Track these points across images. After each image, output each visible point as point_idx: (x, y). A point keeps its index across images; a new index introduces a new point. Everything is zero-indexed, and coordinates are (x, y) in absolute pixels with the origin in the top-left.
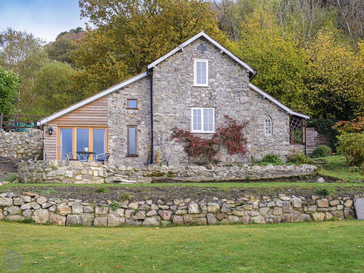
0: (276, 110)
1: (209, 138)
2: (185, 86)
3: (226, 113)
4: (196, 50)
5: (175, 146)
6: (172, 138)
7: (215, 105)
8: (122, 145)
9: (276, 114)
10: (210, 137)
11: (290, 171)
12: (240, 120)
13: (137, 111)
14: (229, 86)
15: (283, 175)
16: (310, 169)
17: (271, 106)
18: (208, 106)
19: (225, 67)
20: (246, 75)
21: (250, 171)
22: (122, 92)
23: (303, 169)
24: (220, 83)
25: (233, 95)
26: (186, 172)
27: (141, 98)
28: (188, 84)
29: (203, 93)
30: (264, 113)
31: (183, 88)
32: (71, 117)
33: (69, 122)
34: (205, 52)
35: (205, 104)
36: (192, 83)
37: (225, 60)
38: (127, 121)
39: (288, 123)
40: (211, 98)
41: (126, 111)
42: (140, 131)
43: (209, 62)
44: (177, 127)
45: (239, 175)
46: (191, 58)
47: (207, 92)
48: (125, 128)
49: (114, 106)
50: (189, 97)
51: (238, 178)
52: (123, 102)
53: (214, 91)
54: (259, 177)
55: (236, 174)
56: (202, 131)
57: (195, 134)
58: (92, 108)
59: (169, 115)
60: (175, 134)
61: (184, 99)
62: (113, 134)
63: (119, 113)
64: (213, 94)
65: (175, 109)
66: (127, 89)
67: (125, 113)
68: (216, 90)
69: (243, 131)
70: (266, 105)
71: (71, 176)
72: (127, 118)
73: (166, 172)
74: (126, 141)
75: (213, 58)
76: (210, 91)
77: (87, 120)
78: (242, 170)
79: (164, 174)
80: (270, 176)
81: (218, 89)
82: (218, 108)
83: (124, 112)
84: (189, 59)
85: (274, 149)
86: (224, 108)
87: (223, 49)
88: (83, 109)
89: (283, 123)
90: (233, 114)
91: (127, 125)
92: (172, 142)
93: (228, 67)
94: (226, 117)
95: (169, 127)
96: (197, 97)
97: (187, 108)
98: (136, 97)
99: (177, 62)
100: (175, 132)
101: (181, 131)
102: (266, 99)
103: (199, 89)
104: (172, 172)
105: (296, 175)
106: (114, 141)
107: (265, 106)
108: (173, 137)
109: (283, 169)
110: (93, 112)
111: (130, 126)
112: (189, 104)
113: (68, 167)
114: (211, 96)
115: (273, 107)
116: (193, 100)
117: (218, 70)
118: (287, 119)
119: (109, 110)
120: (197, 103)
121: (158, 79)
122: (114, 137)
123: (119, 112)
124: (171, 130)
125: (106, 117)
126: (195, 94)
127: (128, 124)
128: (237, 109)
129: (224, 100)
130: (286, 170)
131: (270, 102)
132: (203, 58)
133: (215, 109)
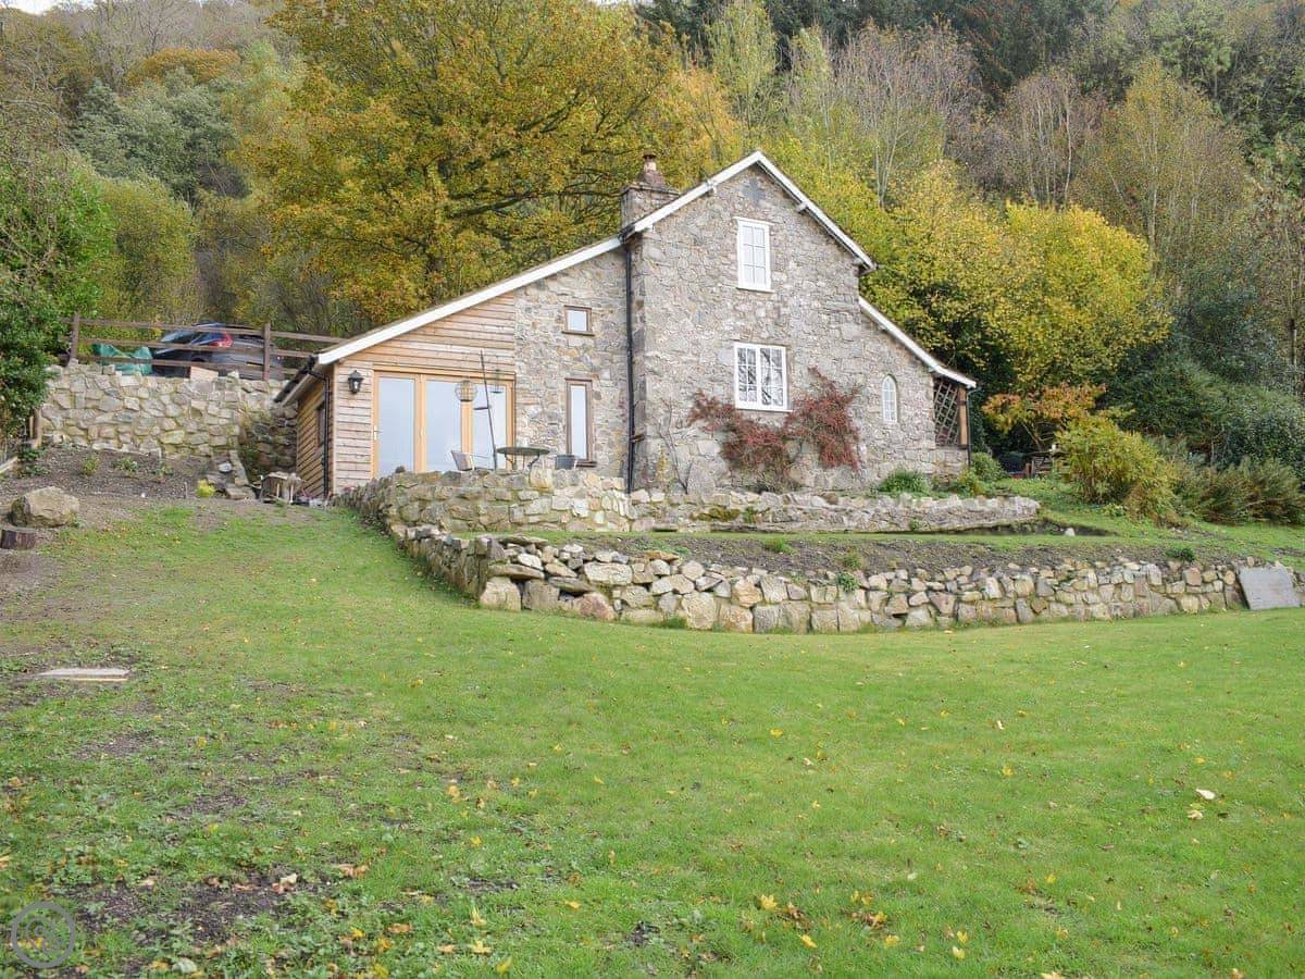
0: (906, 361)
1: (777, 424)
2: (720, 285)
3: (813, 363)
4: (740, 194)
5: (700, 443)
6: (693, 421)
7: (786, 341)
8: (554, 433)
9: (906, 370)
10: (777, 421)
11: (993, 513)
12: (843, 383)
13: (590, 342)
14: (817, 294)
15: (981, 522)
16: (1029, 509)
17: (895, 351)
18: (772, 340)
19: (806, 246)
20: (851, 272)
21: (917, 509)
22: (553, 285)
23: (1016, 507)
24: (798, 287)
25: (825, 317)
26: (785, 510)
27: (600, 306)
28: (726, 281)
29: (759, 307)
30: (881, 366)
31: (714, 289)
32: (416, 345)
33: (406, 360)
34: (762, 202)
35: (765, 335)
36: (734, 278)
37: (805, 229)
38: (566, 367)
39: (932, 395)
40: (779, 321)
41: (563, 338)
42: (598, 396)
43: (771, 229)
44: (704, 392)
45: (895, 521)
46: (731, 215)
47: (769, 305)
48: (562, 387)
49: (530, 323)
50: (728, 316)
51: (893, 528)
52: (556, 313)
53: (785, 306)
54: (935, 526)
55: (889, 518)
56: (759, 405)
57: (745, 412)
58: (470, 323)
59: (684, 358)
60: (698, 410)
61: (718, 320)
62: (531, 400)
63: (545, 343)
64: (784, 310)
65: (696, 343)
66: (564, 279)
67: (562, 345)
68: (790, 303)
69: (850, 411)
70: (885, 349)
71: (584, 514)
72: (566, 358)
73: (741, 508)
74: (564, 423)
75: (779, 219)
76: (777, 304)
77: (460, 357)
78: (900, 507)
79: (737, 512)
80: (957, 524)
81: (792, 302)
82: (795, 349)
83: (558, 340)
84: (726, 216)
85: (905, 457)
86: (806, 350)
87: (806, 202)
88: (448, 325)
89: (921, 394)
90: (827, 368)
91: (567, 379)
92: (691, 431)
93: (813, 247)
94: (813, 371)
95: (683, 390)
96: (748, 317)
97: (724, 343)
98: (588, 304)
99: (700, 221)
100: (698, 404)
101: (713, 403)
102: (885, 332)
103: (752, 297)
104: (755, 509)
105: (1005, 521)
106: (533, 419)
107: (882, 349)
108: (695, 417)
109: (979, 508)
110: (476, 335)
111: (573, 382)
112: (729, 333)
114: (779, 316)
115: (898, 354)
116: (738, 323)
117: (791, 251)
118: (928, 385)
119: (518, 334)
120: (747, 332)
121: (655, 260)
122: (532, 410)
123: (545, 340)
124: (690, 398)
125: (511, 353)
126: (743, 307)
127: (568, 375)
128: (836, 353)
129: (807, 329)
130: (987, 510)
131: (894, 339)
132: (759, 219)
133: (787, 350)
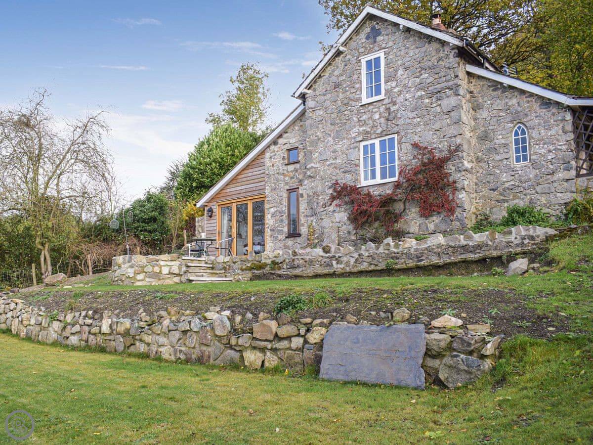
0: (536, 106)
1: (388, 192)
2: (349, 108)
3: (416, 139)
4: (364, 40)
5: (335, 214)
6: (332, 201)
7: (396, 129)
8: (282, 221)
9: (536, 116)
10: (389, 189)
12: (441, 147)
13: (298, 166)
14: (420, 87)
16: (532, 238)
17: (524, 98)
18: (384, 133)
19: (411, 54)
20: (451, 56)
21: (396, 250)
22: (281, 141)
23: (512, 238)
24: (405, 86)
25: (427, 101)
26: (293, 260)
27: (302, 144)
28: (354, 103)
29: (375, 112)
30: (509, 118)
31: (346, 113)
32: (229, 190)
34: (379, 38)
35: (379, 131)
36: (360, 99)
37: (411, 42)
38: (287, 184)
40: (390, 116)
41: (285, 168)
42: (302, 195)
43: (385, 54)
44: (339, 182)
45: (375, 262)
46: (357, 58)
47: (382, 109)
48: (285, 195)
49: (272, 165)
50: (355, 127)
51: (372, 268)
52: (282, 155)
53: (394, 104)
54: (411, 264)
55: (370, 260)
56: (378, 180)
57: (365, 188)
58: (249, 173)
59: (328, 163)
60: (335, 194)
61: (348, 132)
62: (271, 205)
63: (278, 173)
64: (393, 108)
65: (334, 151)
66: (285, 135)
67: (285, 172)
68: (398, 101)
72: (287, 178)
74: (287, 214)
75: (390, 44)
76: (388, 106)
77: (244, 191)
78: (381, 250)
79: (266, 265)
80: (435, 260)
81: (400, 99)
82: (402, 133)
83: (283, 170)
84: (354, 60)
86: (412, 131)
87: (403, 22)
88: (239, 177)
89: (556, 130)
90: (428, 138)
91: (287, 190)
92: (331, 208)
93: (417, 51)
94: (416, 146)
95: (327, 183)
96: (367, 122)
97: (352, 146)
98: (297, 145)
99: (336, 73)
100: (335, 190)
101: (345, 188)
102: (511, 87)
103: (371, 107)
104: (276, 261)
105: (495, 253)
106: (273, 215)
107: (510, 103)
108: (333, 198)
110: (251, 178)
111: (290, 191)
112: (355, 138)
113: (130, 264)
114: (389, 114)
115: (529, 102)
116: (361, 129)
117: (400, 62)
118: (564, 120)
119: (267, 172)
120: (367, 133)
121: (312, 108)
122: (272, 210)
123: (278, 171)
124: (330, 188)
125: (263, 183)
126: (364, 117)
127: (288, 187)
128: (437, 126)
129: (411, 115)
131: (522, 92)
132: (376, 51)
133: (398, 136)
